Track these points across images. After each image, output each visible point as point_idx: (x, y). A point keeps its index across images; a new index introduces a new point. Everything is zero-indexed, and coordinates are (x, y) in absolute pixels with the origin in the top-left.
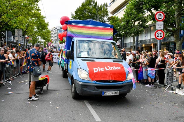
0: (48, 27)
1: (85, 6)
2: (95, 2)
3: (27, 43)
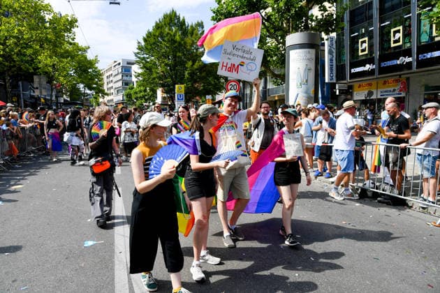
0: (97, 65)
1: (162, 27)
2: (181, 19)
3: (57, 97)
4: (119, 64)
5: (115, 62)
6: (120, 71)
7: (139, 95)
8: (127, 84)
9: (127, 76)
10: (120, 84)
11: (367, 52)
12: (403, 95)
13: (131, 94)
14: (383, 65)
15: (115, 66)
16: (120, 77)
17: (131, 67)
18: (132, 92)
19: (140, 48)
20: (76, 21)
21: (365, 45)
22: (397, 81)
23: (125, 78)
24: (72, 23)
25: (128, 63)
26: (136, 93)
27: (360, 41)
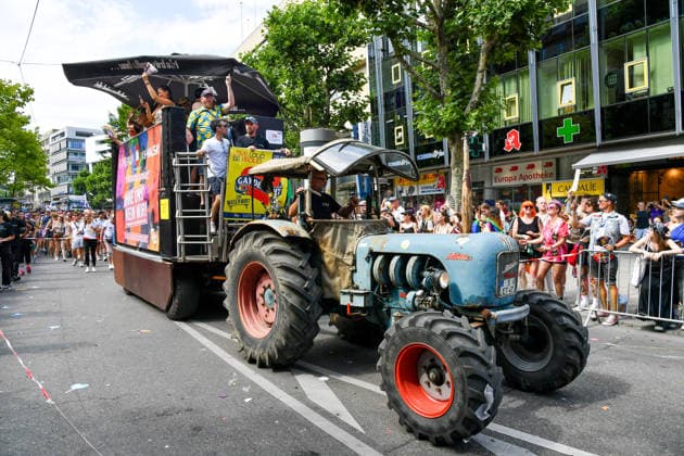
4: (63, 134)
5: (55, 131)
6: (64, 145)
7: (97, 186)
8: (75, 167)
9: (76, 154)
10: (63, 167)
11: (402, 143)
12: (443, 192)
13: (83, 184)
14: (419, 157)
15: (54, 138)
16: (63, 155)
17: (84, 141)
18: (87, 180)
19: (113, 123)
20: (32, 92)
21: (401, 134)
22: (436, 176)
23: (72, 158)
24: (27, 95)
25: (78, 134)
26: (93, 182)
27: (396, 128)
